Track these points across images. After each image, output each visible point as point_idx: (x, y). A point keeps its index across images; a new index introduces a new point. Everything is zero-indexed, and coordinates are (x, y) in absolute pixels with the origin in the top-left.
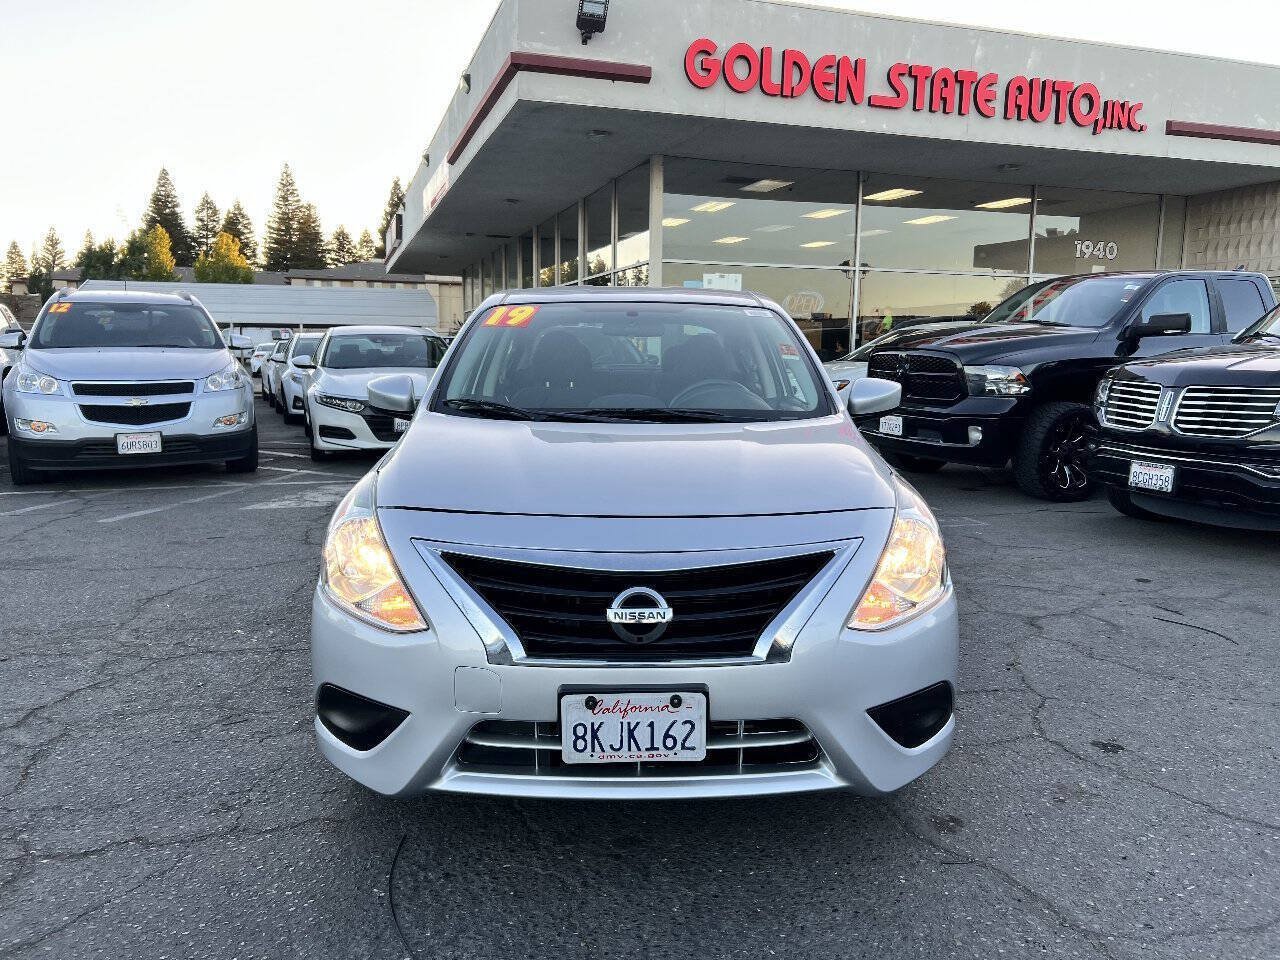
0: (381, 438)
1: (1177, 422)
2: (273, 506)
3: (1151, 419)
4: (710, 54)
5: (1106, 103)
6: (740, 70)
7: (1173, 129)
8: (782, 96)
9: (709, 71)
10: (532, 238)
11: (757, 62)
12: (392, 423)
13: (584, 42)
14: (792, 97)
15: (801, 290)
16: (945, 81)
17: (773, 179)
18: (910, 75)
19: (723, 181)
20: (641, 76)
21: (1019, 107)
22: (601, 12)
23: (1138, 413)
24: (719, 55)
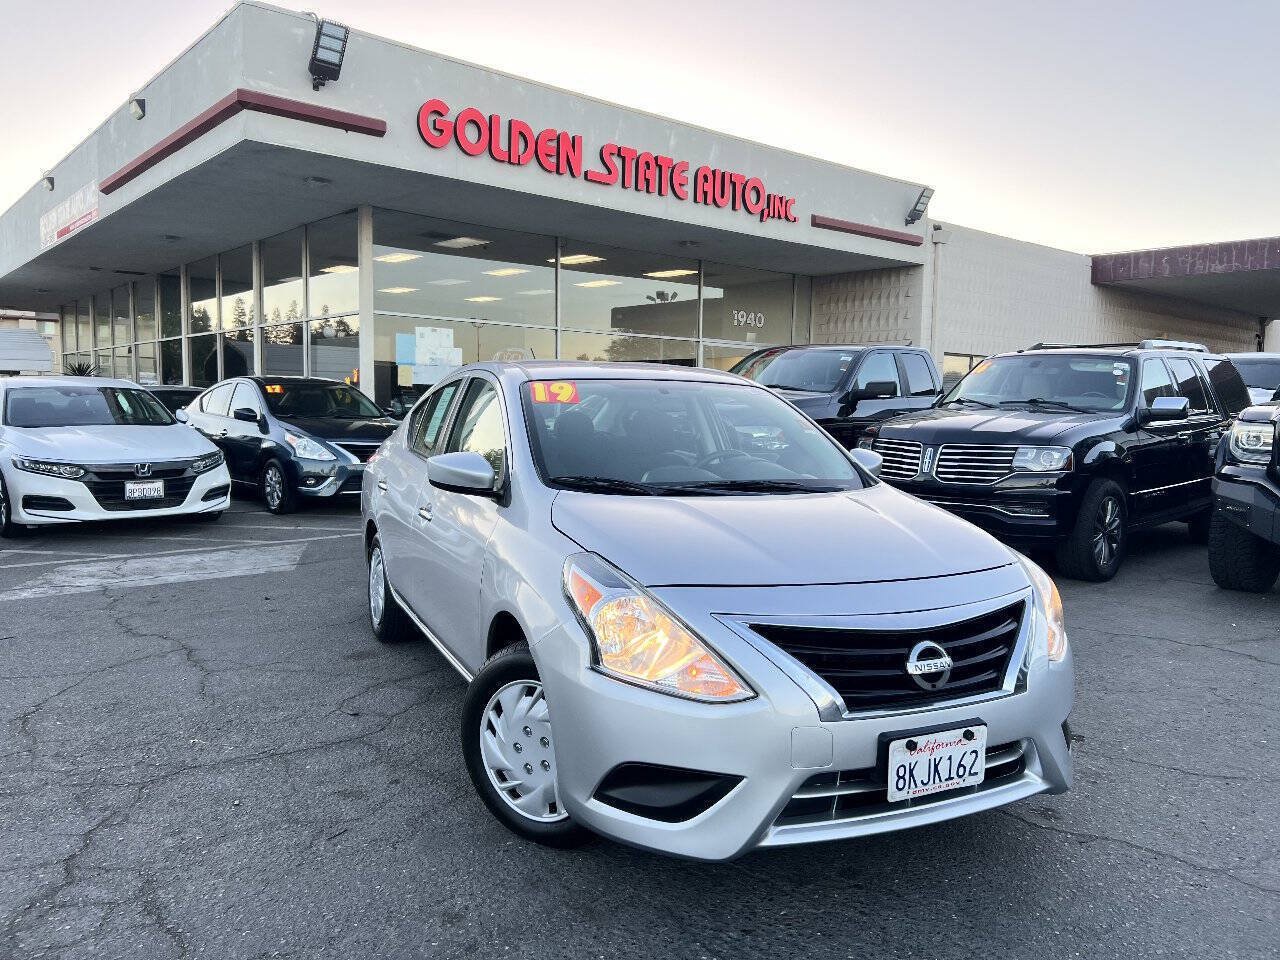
0: (107, 507)
1: (938, 473)
2: (25, 594)
3: (916, 471)
4: (441, 115)
5: (769, 196)
6: (471, 134)
7: (817, 222)
8: (510, 162)
9: (441, 131)
10: (179, 277)
11: (487, 128)
12: (123, 490)
13: (316, 88)
14: (519, 164)
15: (510, 346)
16: (647, 163)
17: (471, 238)
18: (619, 155)
19: (423, 235)
20: (375, 129)
21: (705, 193)
22: (337, 61)
23: (904, 466)
24: (451, 117)
